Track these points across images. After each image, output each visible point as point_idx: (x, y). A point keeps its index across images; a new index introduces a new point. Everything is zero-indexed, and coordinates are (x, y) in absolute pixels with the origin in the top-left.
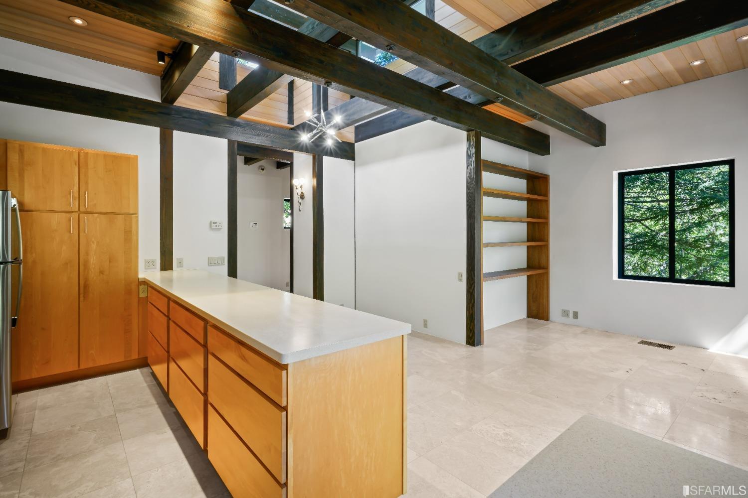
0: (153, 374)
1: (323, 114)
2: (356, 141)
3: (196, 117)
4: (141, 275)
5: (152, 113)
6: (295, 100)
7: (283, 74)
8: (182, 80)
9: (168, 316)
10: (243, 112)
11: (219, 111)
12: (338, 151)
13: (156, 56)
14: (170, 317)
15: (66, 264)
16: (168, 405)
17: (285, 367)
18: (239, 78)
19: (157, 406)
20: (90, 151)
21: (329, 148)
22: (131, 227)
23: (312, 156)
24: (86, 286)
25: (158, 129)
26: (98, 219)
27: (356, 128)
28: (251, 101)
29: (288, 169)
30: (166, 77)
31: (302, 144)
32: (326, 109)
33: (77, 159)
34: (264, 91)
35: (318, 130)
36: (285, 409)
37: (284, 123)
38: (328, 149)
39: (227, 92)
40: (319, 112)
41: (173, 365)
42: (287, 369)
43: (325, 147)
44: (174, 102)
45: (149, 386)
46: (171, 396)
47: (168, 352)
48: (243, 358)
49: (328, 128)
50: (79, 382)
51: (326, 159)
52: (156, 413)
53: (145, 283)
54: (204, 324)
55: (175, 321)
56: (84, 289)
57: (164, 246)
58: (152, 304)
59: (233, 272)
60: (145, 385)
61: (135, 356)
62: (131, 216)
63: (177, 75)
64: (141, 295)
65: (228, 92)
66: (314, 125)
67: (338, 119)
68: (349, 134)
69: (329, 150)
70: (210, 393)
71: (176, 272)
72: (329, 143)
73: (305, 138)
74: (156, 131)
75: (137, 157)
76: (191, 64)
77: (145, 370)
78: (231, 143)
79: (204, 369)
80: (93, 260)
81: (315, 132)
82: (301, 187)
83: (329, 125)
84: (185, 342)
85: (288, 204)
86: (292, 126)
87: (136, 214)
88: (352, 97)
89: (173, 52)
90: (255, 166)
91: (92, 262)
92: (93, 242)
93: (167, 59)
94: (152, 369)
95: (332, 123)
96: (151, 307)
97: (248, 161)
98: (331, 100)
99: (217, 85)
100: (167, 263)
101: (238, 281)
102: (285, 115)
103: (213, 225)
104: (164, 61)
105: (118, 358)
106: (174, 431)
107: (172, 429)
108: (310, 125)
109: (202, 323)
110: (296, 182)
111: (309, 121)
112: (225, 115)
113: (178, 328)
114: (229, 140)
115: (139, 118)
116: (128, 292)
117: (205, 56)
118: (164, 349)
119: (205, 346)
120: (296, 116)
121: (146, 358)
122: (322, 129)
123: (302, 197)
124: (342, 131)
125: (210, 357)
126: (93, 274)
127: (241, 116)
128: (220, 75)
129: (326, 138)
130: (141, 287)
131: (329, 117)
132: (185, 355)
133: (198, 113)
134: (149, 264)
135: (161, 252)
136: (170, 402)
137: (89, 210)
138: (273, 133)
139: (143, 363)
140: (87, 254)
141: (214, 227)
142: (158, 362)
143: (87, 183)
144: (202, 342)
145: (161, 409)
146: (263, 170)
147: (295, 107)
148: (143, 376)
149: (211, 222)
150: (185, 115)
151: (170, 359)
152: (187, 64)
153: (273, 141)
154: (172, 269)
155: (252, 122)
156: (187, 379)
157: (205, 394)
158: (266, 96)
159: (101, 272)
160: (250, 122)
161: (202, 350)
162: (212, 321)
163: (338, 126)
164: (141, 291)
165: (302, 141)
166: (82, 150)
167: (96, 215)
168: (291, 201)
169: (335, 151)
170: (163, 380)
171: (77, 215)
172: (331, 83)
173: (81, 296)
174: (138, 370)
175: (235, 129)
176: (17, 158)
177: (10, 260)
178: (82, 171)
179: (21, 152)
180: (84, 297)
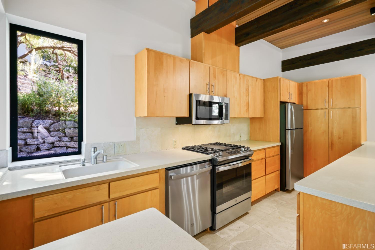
15: (323, 132)
20: (334, 79)
22: (356, 115)
24: (332, 144)
33: (328, 84)
62: (358, 109)
75: (360, 75)
87: (360, 107)
91: (335, 133)
92: (335, 123)
126: (335, 139)
137: (333, 107)
140: (333, 128)
143: (332, 94)
159: (339, 138)
166: (330, 79)
167: (337, 110)
171: (328, 110)
173: (330, 148)
176: (306, 89)
177: (290, 128)
178: (330, 89)
179: (307, 86)
180: (331, 149)
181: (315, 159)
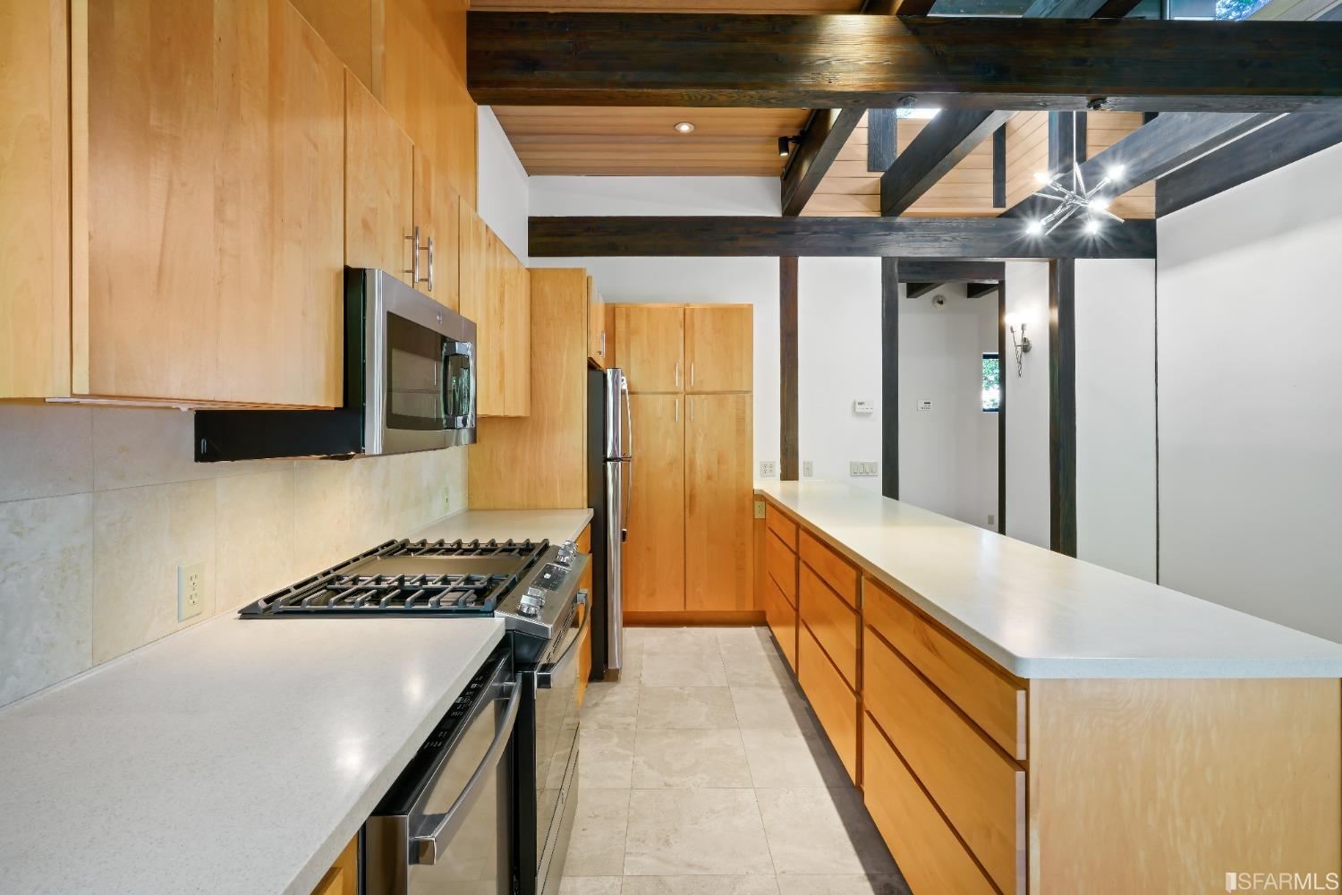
0: (774, 639)
1: (1077, 170)
2: (1159, 214)
3: (831, 228)
4: (758, 485)
5: (769, 236)
6: (1010, 156)
7: (991, 112)
8: (814, 174)
9: (796, 554)
10: (908, 204)
11: (867, 209)
12: (1112, 244)
13: (776, 147)
14: (801, 555)
15: (671, 464)
16: (796, 694)
17: (1024, 684)
18: (902, 145)
19: (781, 691)
20: (697, 307)
21: (1091, 240)
22: (744, 412)
23: (1048, 264)
24: (692, 497)
25: (778, 258)
26: (705, 402)
27: (1160, 184)
28: (925, 180)
29: (996, 293)
30: (789, 175)
31: (1028, 240)
32: (1082, 159)
33: (681, 316)
34: (950, 155)
35: (1064, 206)
36: (1023, 766)
37: (987, 207)
38: (1088, 242)
39: (881, 174)
40: (1068, 169)
41: (803, 632)
42: (1027, 689)
43: (1081, 239)
44: (799, 212)
45: (769, 656)
46: (801, 680)
47: (797, 610)
48: (932, 648)
49: (1090, 199)
50: (685, 629)
51: (1082, 266)
52: (780, 702)
53: (763, 498)
54: (857, 575)
55: (807, 561)
56: (690, 501)
57: (785, 441)
58: (772, 531)
59: (891, 488)
60: (763, 653)
61: (749, 607)
62: (744, 395)
63: (805, 168)
64: (758, 516)
65: (883, 173)
66: (1054, 197)
67: (1116, 172)
68: (1143, 201)
69: (1090, 245)
70: (867, 692)
71: (803, 483)
72: (1092, 229)
73: (1035, 228)
74: (774, 263)
75: (751, 306)
76: (827, 143)
77: (763, 630)
78: (887, 262)
79: (857, 650)
80: (700, 461)
81: (1058, 211)
82: (1023, 327)
83: (1094, 190)
84: (826, 600)
85: (994, 363)
86: (1001, 210)
87: (750, 392)
88: (1150, 116)
89: (801, 132)
90: (927, 298)
91: (698, 463)
92: (700, 434)
93: (791, 146)
94: (772, 632)
95: (1101, 186)
96: (769, 535)
97: (913, 290)
98: (1092, 138)
99: (864, 166)
100: (789, 471)
101: (900, 504)
102: (988, 190)
103: (858, 406)
104: (787, 150)
105: (727, 606)
106: (808, 738)
107: (804, 735)
108: (1045, 200)
109: (853, 573)
110: (1010, 319)
111: (1043, 192)
112: (877, 215)
113: (812, 574)
114: (883, 258)
115: (753, 248)
116: (741, 509)
117: (849, 122)
118: (790, 604)
119: (858, 611)
120: (1010, 188)
121: (763, 613)
122: (1074, 202)
123: (1026, 348)
124: (1123, 198)
125: (867, 633)
126: (700, 479)
127: (906, 211)
128: (869, 149)
129: (1086, 219)
130: (757, 504)
131: (1092, 173)
132: (824, 619)
133: (835, 221)
134: (767, 468)
135: (782, 450)
136: (799, 689)
137: (696, 390)
138: (965, 230)
139: (759, 620)
140: (694, 451)
141: (858, 410)
142: (783, 622)
143: (693, 351)
144: (854, 605)
145: (787, 697)
146: (941, 303)
147: (1009, 172)
148: (761, 639)
149: (855, 403)
150: (815, 228)
151: (801, 622)
152: (821, 145)
153: (964, 247)
154: (797, 479)
155: (924, 218)
156: (827, 659)
157: (858, 693)
158: (953, 164)
159: (709, 478)
160: (920, 218)
161: (853, 617)
162: (869, 570)
163: (1113, 188)
164: (757, 509)
165: (1028, 236)
166: (688, 305)
167: (703, 396)
168: (1001, 357)
169: (1104, 242)
170: (789, 653)
171: (682, 396)
172: (1104, 100)
173: (687, 510)
174: (753, 629)
175: (895, 236)
176: (624, 325)
177: (620, 456)
178: (688, 335)
179: (628, 316)
180: (690, 511)
181: (648, 549)
